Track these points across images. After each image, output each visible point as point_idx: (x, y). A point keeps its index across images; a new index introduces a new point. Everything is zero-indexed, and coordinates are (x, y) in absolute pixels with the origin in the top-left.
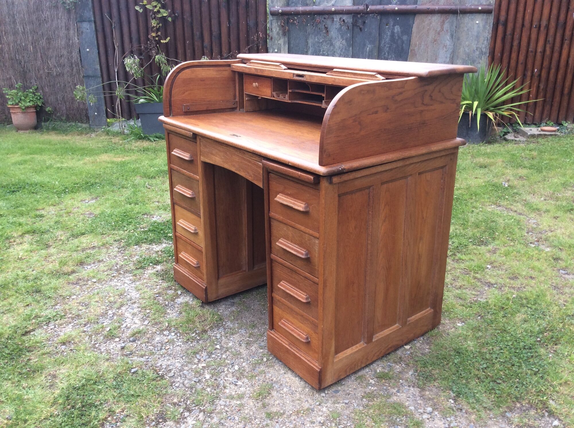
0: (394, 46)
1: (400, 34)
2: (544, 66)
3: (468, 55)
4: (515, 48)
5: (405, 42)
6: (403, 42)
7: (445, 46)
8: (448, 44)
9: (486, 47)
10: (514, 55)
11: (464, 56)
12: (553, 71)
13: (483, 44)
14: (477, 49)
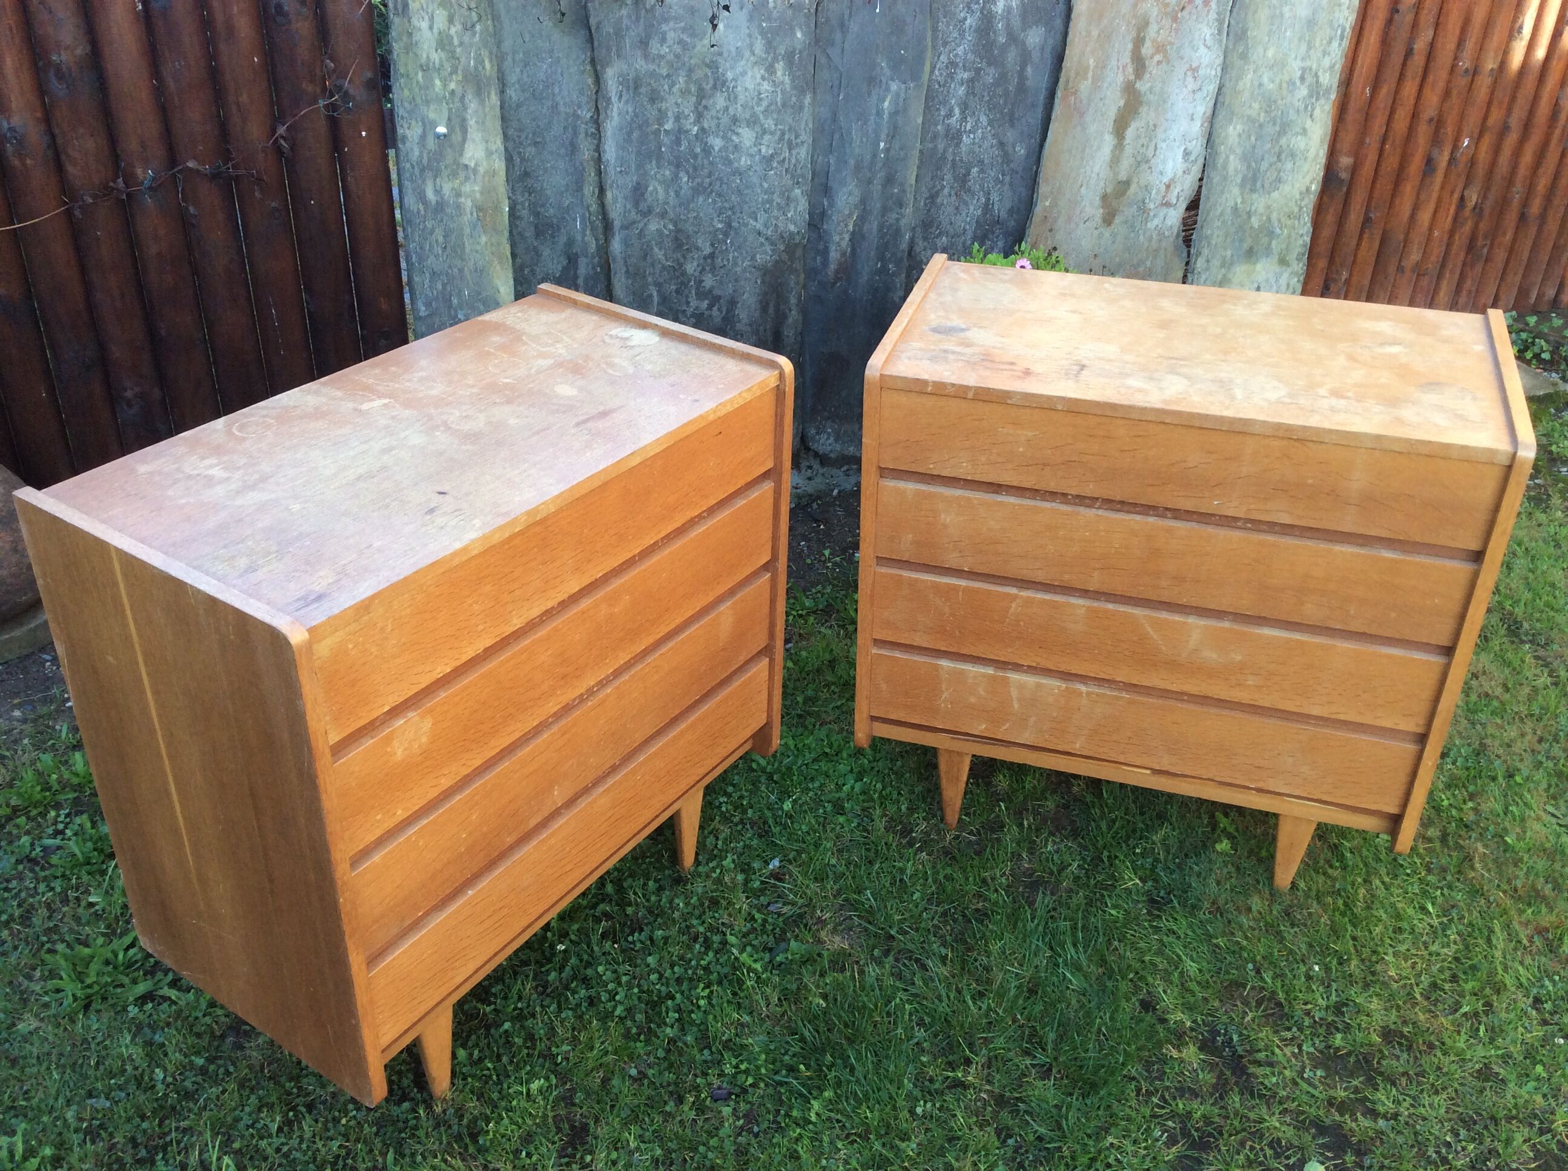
0: (990, 75)
1: (1016, 22)
2: (1491, 122)
3: (1270, 104)
4: (1418, 60)
5: (1036, 56)
6: (1025, 57)
7: (1194, 70)
8: (1205, 61)
9: (1332, 67)
10: (1410, 89)
11: (1256, 106)
12: (1512, 138)
13: (1325, 53)
14: (1302, 79)
